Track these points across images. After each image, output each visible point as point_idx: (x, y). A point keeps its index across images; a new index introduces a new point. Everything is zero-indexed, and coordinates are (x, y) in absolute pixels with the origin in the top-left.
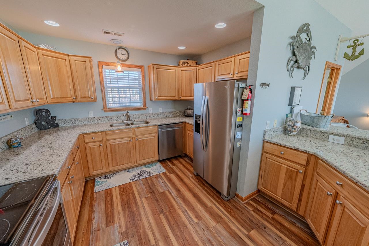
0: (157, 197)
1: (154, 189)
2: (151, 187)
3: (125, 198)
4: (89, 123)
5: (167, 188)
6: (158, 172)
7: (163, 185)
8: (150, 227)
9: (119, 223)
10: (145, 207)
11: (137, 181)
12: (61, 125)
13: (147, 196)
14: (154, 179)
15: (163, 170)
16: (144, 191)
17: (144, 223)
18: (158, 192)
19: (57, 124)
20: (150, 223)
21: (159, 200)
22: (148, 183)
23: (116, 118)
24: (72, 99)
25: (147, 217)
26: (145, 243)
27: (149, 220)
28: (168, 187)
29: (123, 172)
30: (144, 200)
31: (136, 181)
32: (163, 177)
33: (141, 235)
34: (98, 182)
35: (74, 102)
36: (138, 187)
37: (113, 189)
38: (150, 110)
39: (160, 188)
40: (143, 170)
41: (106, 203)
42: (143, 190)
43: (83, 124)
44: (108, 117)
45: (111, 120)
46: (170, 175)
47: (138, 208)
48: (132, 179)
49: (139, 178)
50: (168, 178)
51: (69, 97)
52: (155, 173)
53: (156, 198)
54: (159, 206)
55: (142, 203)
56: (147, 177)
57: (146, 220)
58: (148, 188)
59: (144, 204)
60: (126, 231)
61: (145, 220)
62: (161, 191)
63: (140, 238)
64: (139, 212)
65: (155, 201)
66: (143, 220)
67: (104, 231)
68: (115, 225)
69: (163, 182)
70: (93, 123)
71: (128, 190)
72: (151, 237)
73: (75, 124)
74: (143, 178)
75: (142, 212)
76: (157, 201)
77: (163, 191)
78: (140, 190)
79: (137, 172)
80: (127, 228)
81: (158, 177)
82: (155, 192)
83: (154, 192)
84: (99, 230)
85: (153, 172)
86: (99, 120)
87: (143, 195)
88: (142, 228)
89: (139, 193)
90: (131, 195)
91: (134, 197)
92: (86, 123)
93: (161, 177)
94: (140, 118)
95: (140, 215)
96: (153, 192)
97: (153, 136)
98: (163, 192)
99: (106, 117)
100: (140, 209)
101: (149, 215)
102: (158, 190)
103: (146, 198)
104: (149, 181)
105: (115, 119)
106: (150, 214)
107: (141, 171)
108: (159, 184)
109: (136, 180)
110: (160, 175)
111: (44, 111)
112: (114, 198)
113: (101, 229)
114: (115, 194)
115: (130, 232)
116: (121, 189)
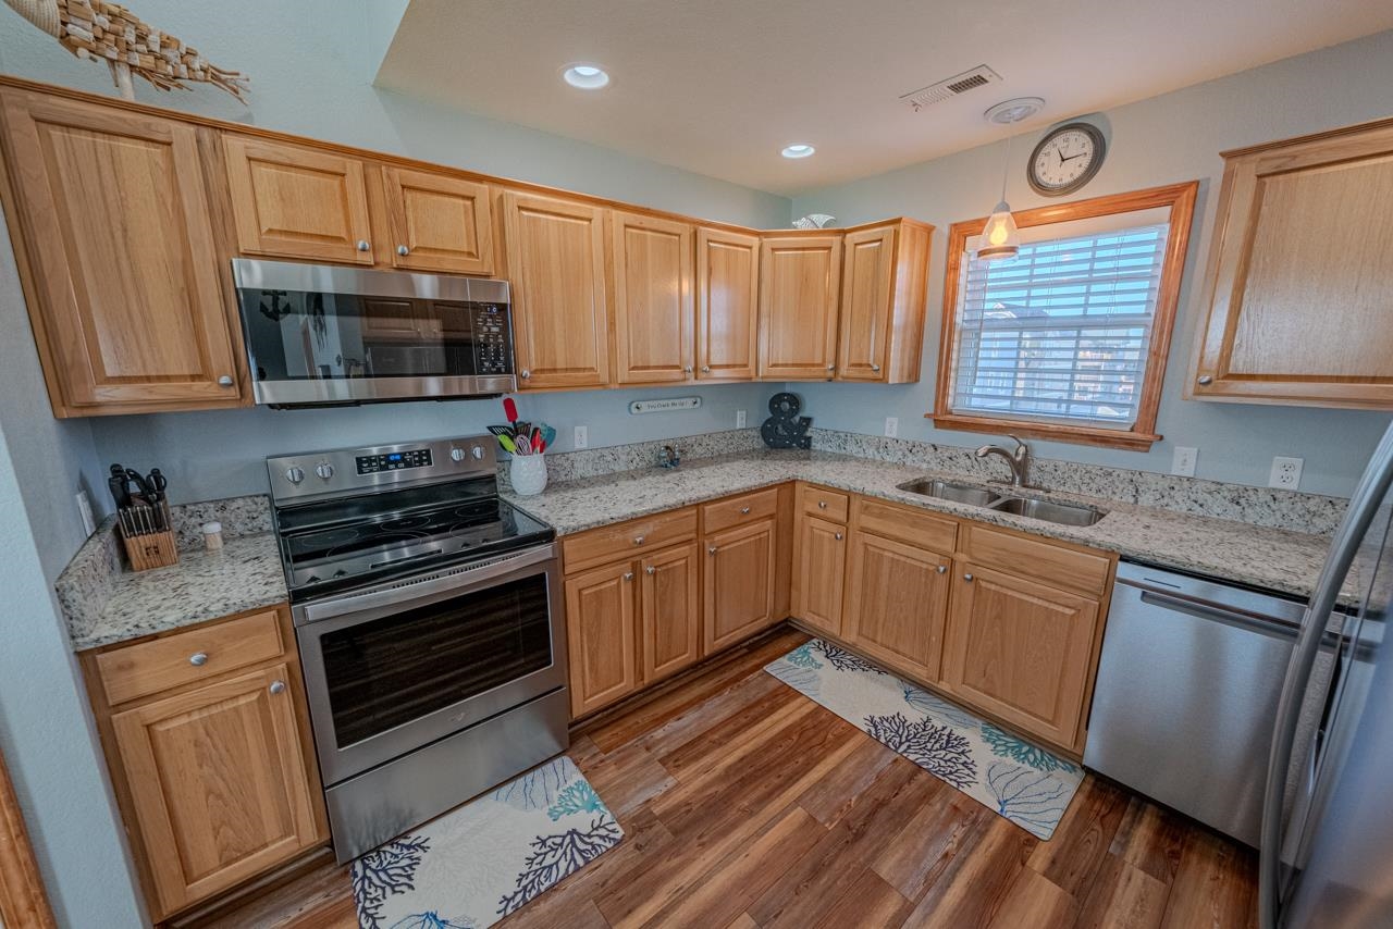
0: (836, 865)
1: (873, 832)
2: (883, 814)
3: (780, 750)
4: (878, 458)
5: (923, 894)
6: (1003, 803)
7: (931, 861)
8: (681, 891)
9: (678, 785)
10: (766, 835)
11: (882, 748)
12: (817, 445)
13: (821, 819)
14: (938, 806)
15: (1045, 817)
16: (843, 798)
17: (696, 862)
18: (873, 858)
19: (809, 439)
20: (697, 885)
21: (825, 880)
22: (898, 788)
23: (968, 461)
24: (825, 371)
25: (722, 864)
26: (620, 899)
27: (710, 878)
28: (930, 895)
29: (893, 680)
30: (798, 814)
31: (878, 740)
32: (985, 843)
33: (648, 874)
34: (805, 651)
35: (830, 380)
36: (852, 764)
37: (799, 700)
38: (1182, 460)
39: (897, 856)
40: (959, 732)
41: (737, 714)
42: (844, 791)
43: (862, 455)
44: (939, 450)
45: (948, 462)
46: (1039, 877)
47: (749, 813)
48: (875, 726)
49: (901, 743)
50: (1007, 875)
51: (818, 365)
52: (979, 791)
53: (831, 863)
54: (793, 893)
55: (779, 817)
56: (928, 770)
57: (706, 866)
58: (866, 804)
59: (777, 826)
60: (656, 818)
61: (708, 860)
62: (886, 868)
63: (637, 873)
64: (734, 826)
65: (808, 866)
66: (708, 853)
67: (647, 762)
68: (671, 778)
69: (946, 855)
70: (888, 459)
71: (815, 741)
72: (641, 916)
73: (844, 451)
74: (912, 757)
75: (737, 835)
76: (816, 872)
77: (886, 878)
78: (839, 779)
79: (929, 720)
80: (665, 815)
81: (966, 817)
82: (865, 842)
83: (859, 836)
84: (648, 749)
85: (981, 777)
86: (907, 452)
87: (819, 800)
88: (675, 862)
89: (824, 781)
90: (801, 760)
91: (797, 774)
92: (871, 452)
93: (982, 834)
94: (1094, 486)
95: (724, 833)
96: (854, 833)
97: (1070, 602)
98: (881, 880)
99: (933, 446)
100: (749, 823)
101: (731, 866)
102: (878, 850)
103: (811, 820)
104: (910, 790)
105: (963, 461)
106: (740, 866)
107: (946, 732)
108: (921, 845)
109: (883, 740)
110: (989, 823)
111: (784, 400)
112: (767, 722)
113: (653, 751)
114: (782, 715)
115: (650, 833)
116: (809, 721)
